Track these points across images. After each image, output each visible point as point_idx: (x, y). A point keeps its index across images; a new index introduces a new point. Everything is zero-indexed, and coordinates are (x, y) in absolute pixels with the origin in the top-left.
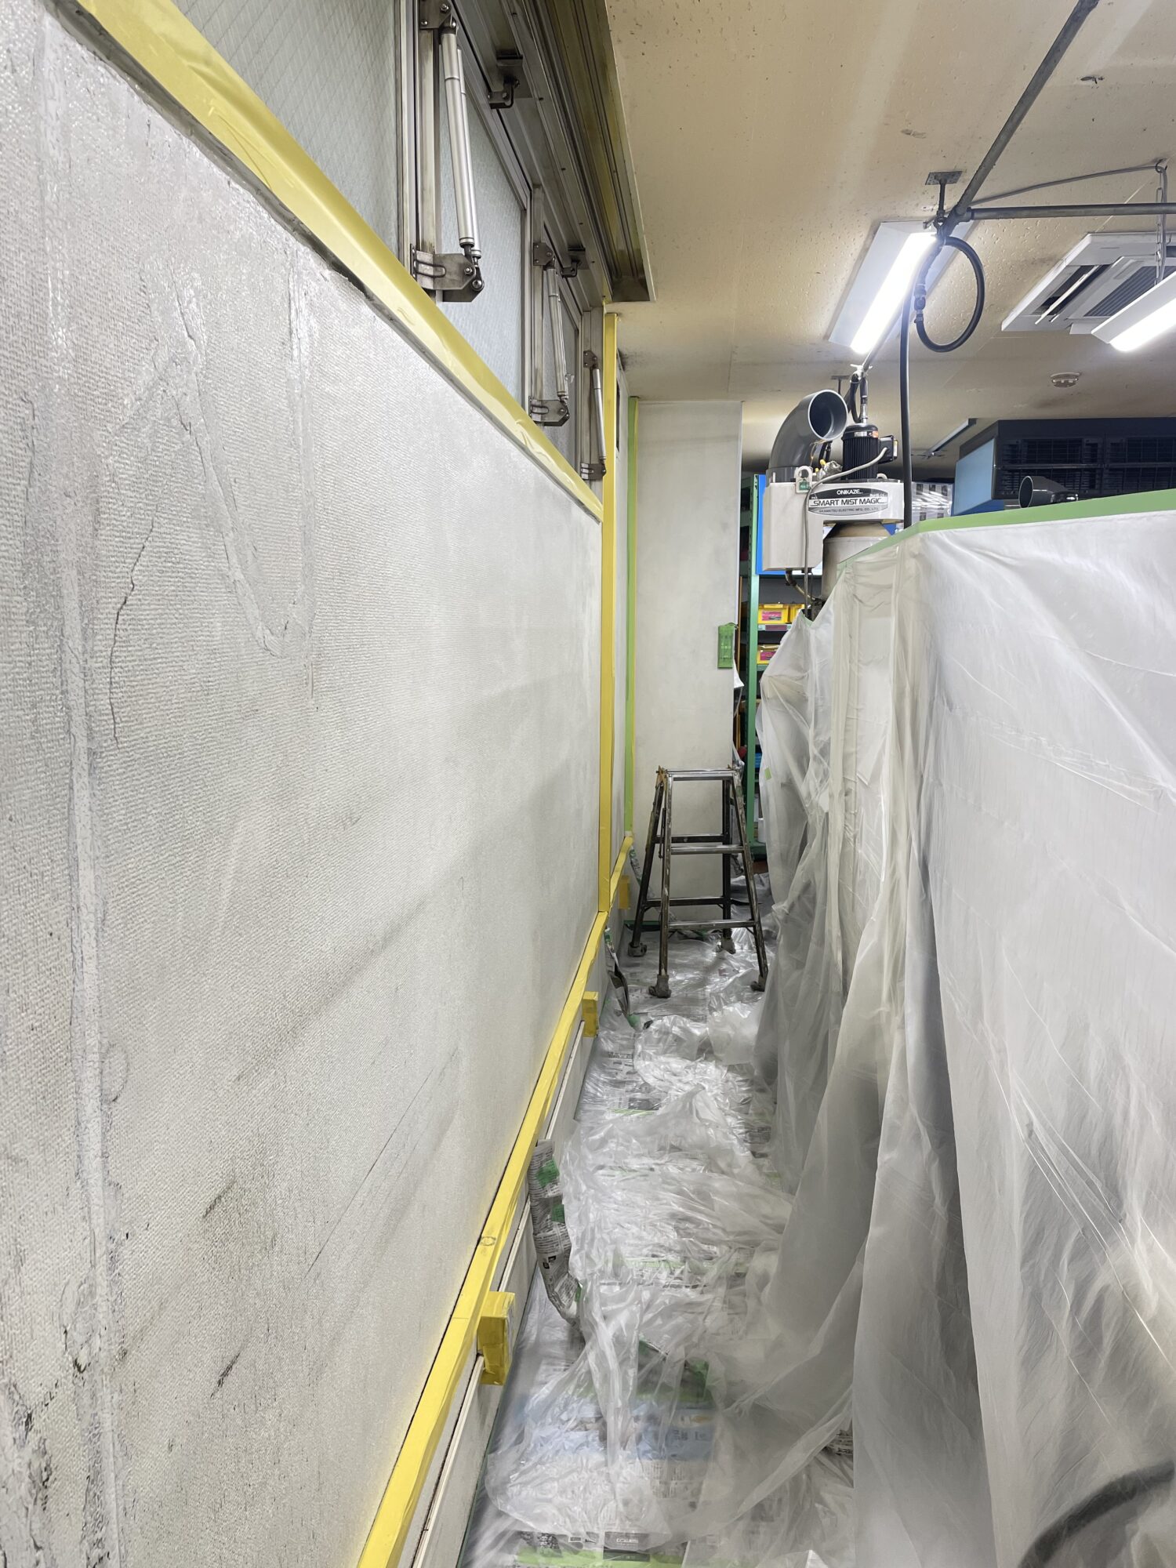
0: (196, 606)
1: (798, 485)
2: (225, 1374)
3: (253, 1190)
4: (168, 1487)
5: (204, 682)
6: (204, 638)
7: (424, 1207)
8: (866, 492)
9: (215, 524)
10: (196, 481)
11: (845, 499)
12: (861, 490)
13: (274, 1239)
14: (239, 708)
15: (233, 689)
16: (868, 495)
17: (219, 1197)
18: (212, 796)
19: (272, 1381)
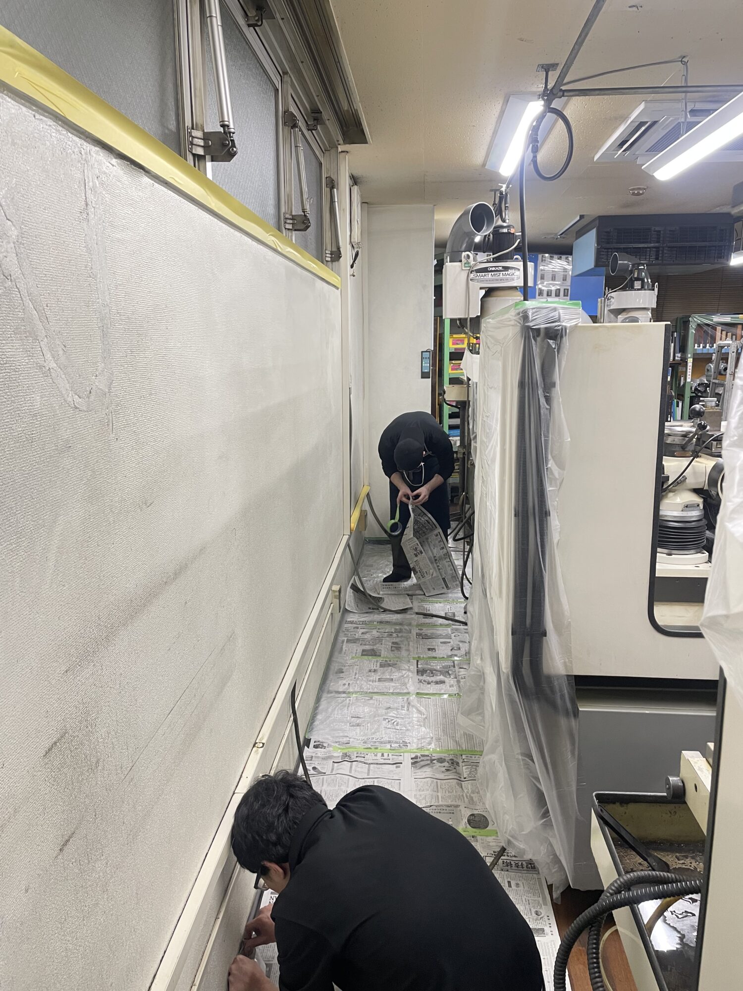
0: (21, 389)
1: (463, 264)
2: (65, 844)
3: (80, 736)
4: (26, 913)
5: (29, 435)
6: (27, 408)
7: (211, 730)
8: (506, 268)
9: (33, 335)
10: (17, 310)
11: (493, 273)
12: (503, 267)
13: (97, 762)
14: (56, 447)
15: (50, 436)
16: (508, 271)
17: (55, 743)
18: (38, 504)
19: (99, 845)
